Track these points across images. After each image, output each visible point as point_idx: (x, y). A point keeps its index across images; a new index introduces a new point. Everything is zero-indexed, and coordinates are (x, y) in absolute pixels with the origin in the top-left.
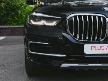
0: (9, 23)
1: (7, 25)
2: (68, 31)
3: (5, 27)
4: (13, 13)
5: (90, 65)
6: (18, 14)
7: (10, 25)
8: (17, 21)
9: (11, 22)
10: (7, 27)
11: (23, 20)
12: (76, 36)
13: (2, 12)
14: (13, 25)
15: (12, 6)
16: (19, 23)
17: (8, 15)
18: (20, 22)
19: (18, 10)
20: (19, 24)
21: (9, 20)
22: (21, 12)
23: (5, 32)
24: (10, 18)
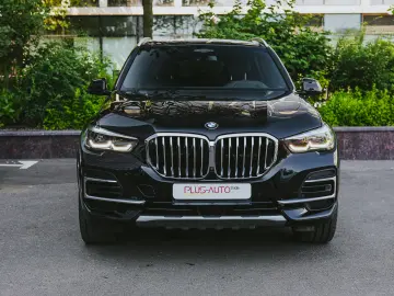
0: (46, 124)
1: (41, 128)
2: (149, 160)
3: (35, 132)
4: (59, 96)
5: (184, 218)
6: (72, 97)
7: (49, 128)
8: (71, 117)
9: (52, 119)
10: (42, 133)
11: (85, 113)
12: (161, 171)
13: (29, 91)
14: (57, 128)
15: (55, 75)
16: (76, 121)
17: (44, 99)
18: (79, 120)
19: (72, 87)
20: (75, 125)
21: (47, 112)
22: (82, 93)
23: (35, 147)
24: (51, 107)
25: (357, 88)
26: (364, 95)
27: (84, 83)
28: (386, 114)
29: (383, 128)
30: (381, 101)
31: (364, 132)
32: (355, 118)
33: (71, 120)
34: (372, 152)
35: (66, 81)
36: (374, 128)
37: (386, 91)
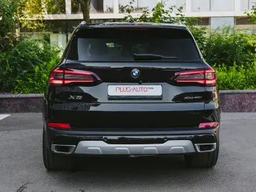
0: (16, 90)
1: (14, 93)
3: (8, 96)
4: (25, 71)
6: (33, 72)
7: (19, 92)
8: (33, 85)
9: (21, 87)
10: (14, 96)
11: (42, 83)
13: (5, 68)
14: (24, 92)
15: (22, 58)
16: (36, 88)
17: (15, 73)
18: (38, 87)
19: (33, 66)
20: (36, 90)
21: (17, 82)
22: (40, 69)
23: (9, 105)
24: (20, 79)
25: (223, 65)
26: (228, 69)
27: (41, 63)
28: (243, 81)
29: (241, 91)
30: (240, 73)
31: (228, 94)
32: (222, 84)
33: (34, 87)
34: (233, 106)
35: (29, 61)
36: (235, 91)
37: (242, 66)
